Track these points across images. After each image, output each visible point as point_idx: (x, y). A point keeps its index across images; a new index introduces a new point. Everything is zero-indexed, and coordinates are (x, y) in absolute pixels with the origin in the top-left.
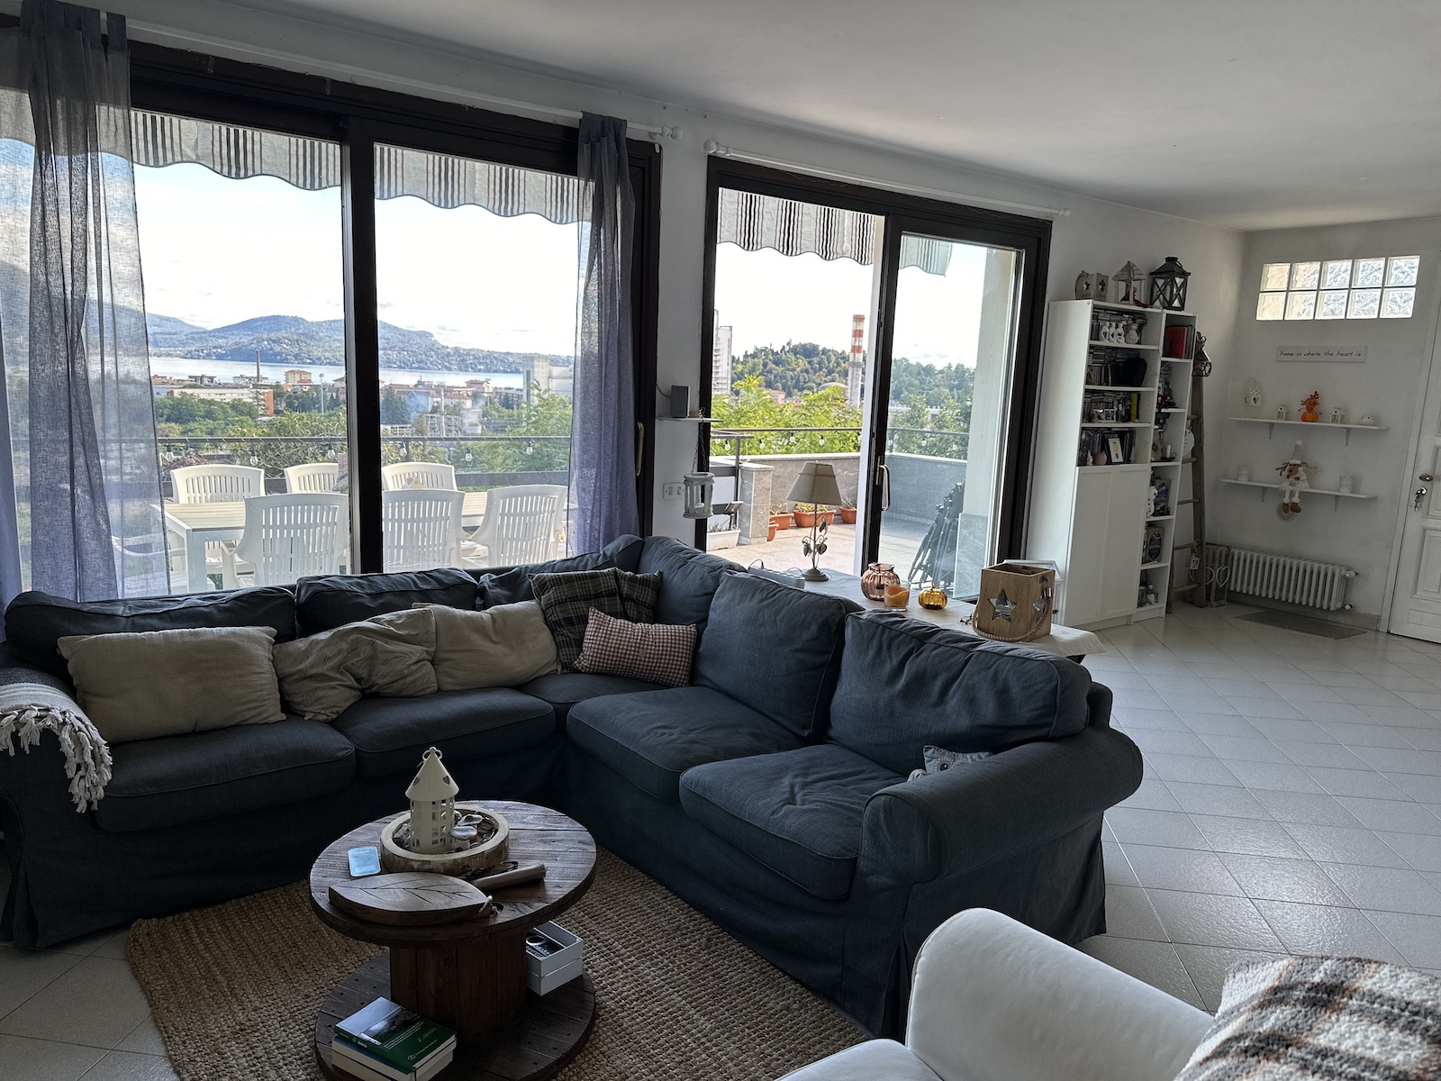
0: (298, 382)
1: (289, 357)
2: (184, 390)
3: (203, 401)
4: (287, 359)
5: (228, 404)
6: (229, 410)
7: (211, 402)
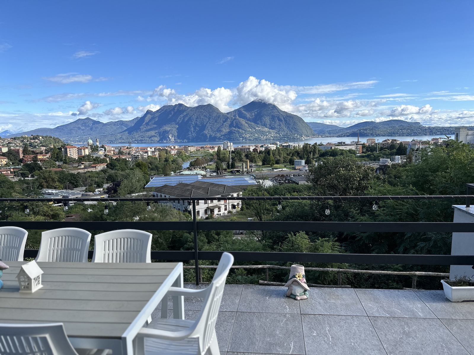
0: (371, 142)
1: (369, 134)
2: (335, 147)
3: (340, 150)
4: (368, 135)
5: (347, 150)
6: (348, 152)
7: (343, 150)
